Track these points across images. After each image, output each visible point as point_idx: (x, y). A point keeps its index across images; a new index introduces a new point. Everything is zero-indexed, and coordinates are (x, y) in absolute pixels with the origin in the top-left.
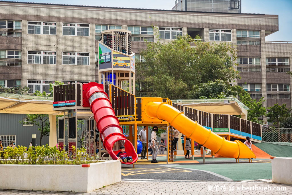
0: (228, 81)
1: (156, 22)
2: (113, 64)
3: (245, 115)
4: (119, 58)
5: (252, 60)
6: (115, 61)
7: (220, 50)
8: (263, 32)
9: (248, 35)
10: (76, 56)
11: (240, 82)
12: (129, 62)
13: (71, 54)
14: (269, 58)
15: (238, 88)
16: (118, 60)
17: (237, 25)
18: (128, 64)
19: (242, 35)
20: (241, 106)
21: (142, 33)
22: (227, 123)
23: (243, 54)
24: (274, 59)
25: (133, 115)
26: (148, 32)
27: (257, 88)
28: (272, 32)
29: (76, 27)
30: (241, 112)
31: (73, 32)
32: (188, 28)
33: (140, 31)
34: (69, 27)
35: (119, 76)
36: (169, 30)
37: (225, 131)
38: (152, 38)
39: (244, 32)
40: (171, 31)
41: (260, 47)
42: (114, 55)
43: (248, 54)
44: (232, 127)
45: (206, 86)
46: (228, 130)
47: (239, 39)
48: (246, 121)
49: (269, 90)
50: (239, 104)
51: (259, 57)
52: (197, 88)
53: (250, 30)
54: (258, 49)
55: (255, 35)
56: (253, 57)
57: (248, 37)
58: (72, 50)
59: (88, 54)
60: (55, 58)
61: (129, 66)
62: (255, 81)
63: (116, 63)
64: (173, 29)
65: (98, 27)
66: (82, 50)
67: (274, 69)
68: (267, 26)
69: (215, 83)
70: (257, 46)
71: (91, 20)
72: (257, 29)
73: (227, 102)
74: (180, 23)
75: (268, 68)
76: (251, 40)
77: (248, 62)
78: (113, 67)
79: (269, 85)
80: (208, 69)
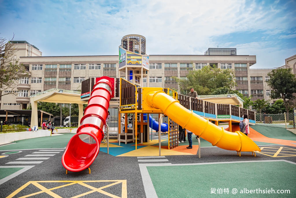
0: (231, 88)
1: (193, 61)
2: (127, 62)
3: (241, 105)
4: (132, 57)
5: (243, 78)
6: (128, 59)
7: (226, 73)
8: (248, 64)
9: (240, 66)
10: (156, 78)
11: (237, 89)
12: (141, 60)
13: (153, 77)
14: (252, 77)
15: (236, 91)
16: (131, 59)
17: (234, 61)
18: (140, 62)
19: (237, 66)
20: (239, 99)
21: (187, 66)
22: (229, 110)
23: (238, 75)
24: (254, 77)
25: (134, 105)
26: (190, 66)
27: (246, 92)
28: (253, 64)
29: (155, 65)
30: (239, 103)
31: (154, 67)
32: (210, 63)
33: (186, 66)
34: (152, 65)
35: (135, 73)
36: (200, 64)
37: (227, 117)
38: (192, 69)
39: (239, 64)
40: (201, 65)
41: (247, 71)
42: (128, 55)
43: (241, 75)
44: (233, 114)
45: (218, 90)
46: (229, 116)
47: (236, 68)
48: (242, 109)
49: (252, 93)
50: (237, 98)
51: (247, 77)
52: (213, 91)
53: (241, 63)
54: (246, 73)
55: (244, 66)
56: (244, 77)
57: (240, 67)
58: (154, 76)
59: (161, 77)
60: (146, 80)
61: (141, 64)
62: (245, 88)
63: (129, 61)
64: (202, 64)
65: (166, 64)
66: (158, 75)
67: (254, 83)
68: (250, 61)
69: (223, 88)
70: (245, 71)
71: (163, 61)
72: (245, 63)
73: (229, 97)
74: (205, 61)
75: (251, 82)
76: (242, 68)
77: (241, 79)
78: (127, 65)
79: (252, 90)
80: (220, 82)
